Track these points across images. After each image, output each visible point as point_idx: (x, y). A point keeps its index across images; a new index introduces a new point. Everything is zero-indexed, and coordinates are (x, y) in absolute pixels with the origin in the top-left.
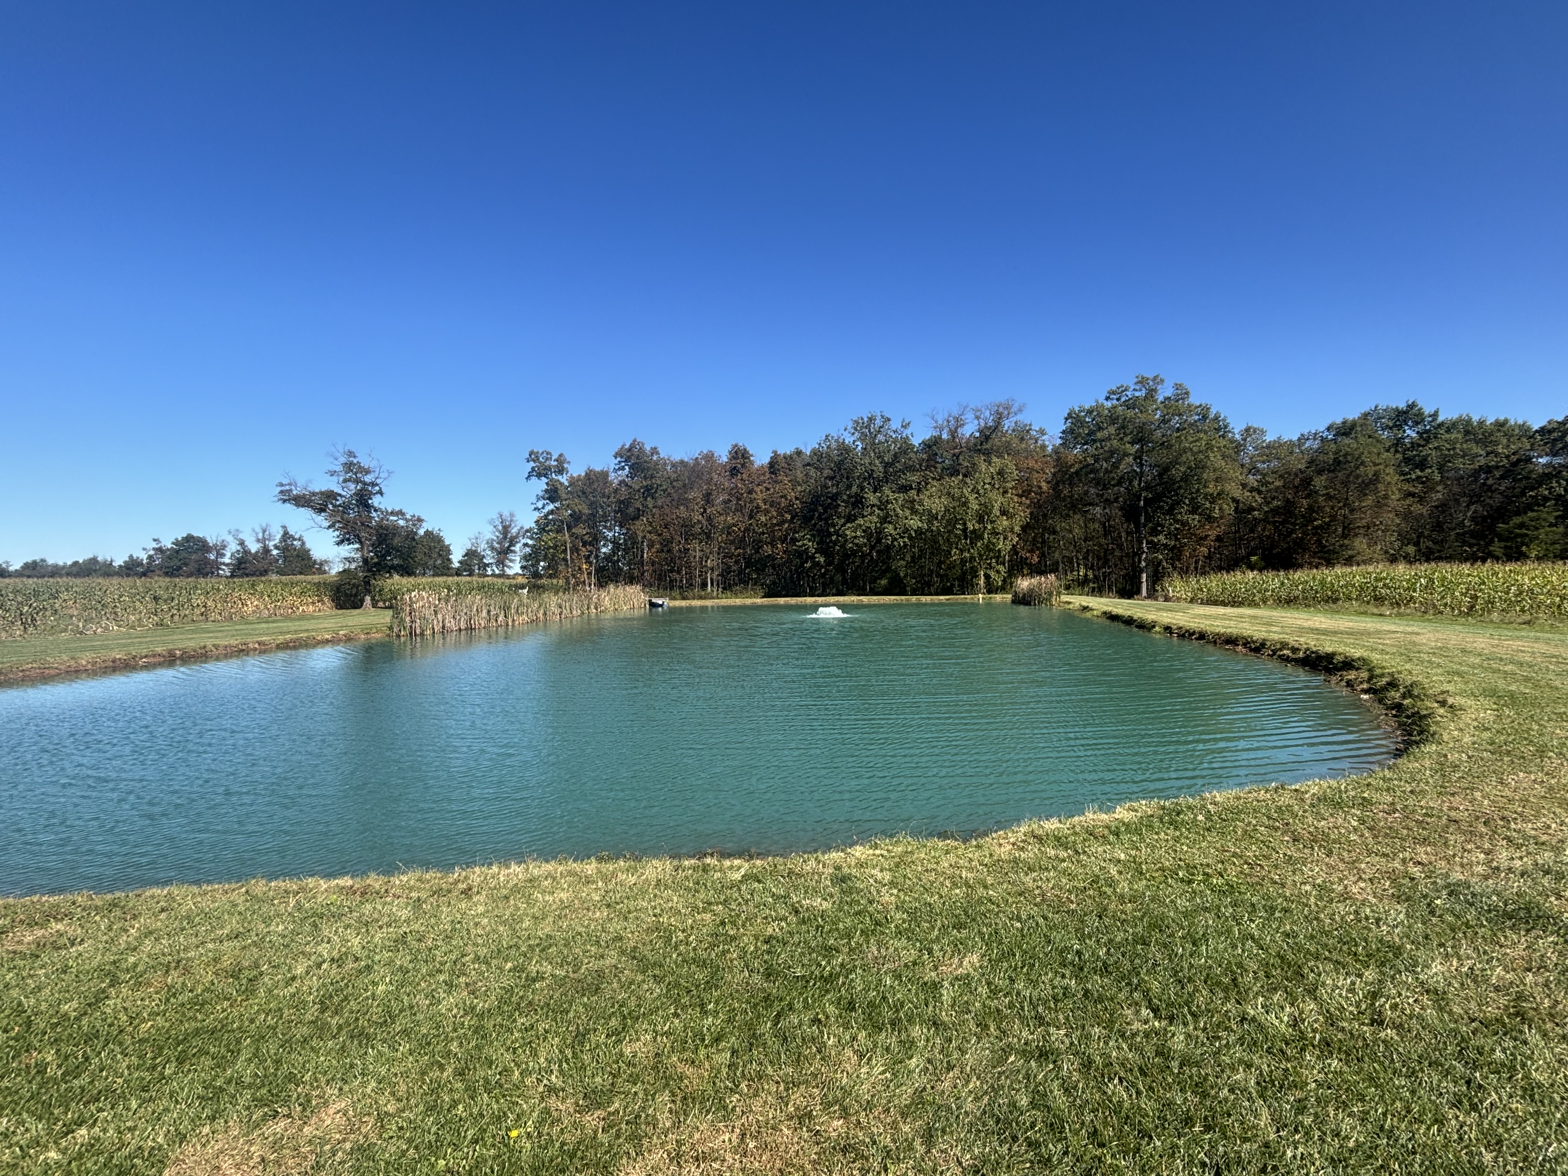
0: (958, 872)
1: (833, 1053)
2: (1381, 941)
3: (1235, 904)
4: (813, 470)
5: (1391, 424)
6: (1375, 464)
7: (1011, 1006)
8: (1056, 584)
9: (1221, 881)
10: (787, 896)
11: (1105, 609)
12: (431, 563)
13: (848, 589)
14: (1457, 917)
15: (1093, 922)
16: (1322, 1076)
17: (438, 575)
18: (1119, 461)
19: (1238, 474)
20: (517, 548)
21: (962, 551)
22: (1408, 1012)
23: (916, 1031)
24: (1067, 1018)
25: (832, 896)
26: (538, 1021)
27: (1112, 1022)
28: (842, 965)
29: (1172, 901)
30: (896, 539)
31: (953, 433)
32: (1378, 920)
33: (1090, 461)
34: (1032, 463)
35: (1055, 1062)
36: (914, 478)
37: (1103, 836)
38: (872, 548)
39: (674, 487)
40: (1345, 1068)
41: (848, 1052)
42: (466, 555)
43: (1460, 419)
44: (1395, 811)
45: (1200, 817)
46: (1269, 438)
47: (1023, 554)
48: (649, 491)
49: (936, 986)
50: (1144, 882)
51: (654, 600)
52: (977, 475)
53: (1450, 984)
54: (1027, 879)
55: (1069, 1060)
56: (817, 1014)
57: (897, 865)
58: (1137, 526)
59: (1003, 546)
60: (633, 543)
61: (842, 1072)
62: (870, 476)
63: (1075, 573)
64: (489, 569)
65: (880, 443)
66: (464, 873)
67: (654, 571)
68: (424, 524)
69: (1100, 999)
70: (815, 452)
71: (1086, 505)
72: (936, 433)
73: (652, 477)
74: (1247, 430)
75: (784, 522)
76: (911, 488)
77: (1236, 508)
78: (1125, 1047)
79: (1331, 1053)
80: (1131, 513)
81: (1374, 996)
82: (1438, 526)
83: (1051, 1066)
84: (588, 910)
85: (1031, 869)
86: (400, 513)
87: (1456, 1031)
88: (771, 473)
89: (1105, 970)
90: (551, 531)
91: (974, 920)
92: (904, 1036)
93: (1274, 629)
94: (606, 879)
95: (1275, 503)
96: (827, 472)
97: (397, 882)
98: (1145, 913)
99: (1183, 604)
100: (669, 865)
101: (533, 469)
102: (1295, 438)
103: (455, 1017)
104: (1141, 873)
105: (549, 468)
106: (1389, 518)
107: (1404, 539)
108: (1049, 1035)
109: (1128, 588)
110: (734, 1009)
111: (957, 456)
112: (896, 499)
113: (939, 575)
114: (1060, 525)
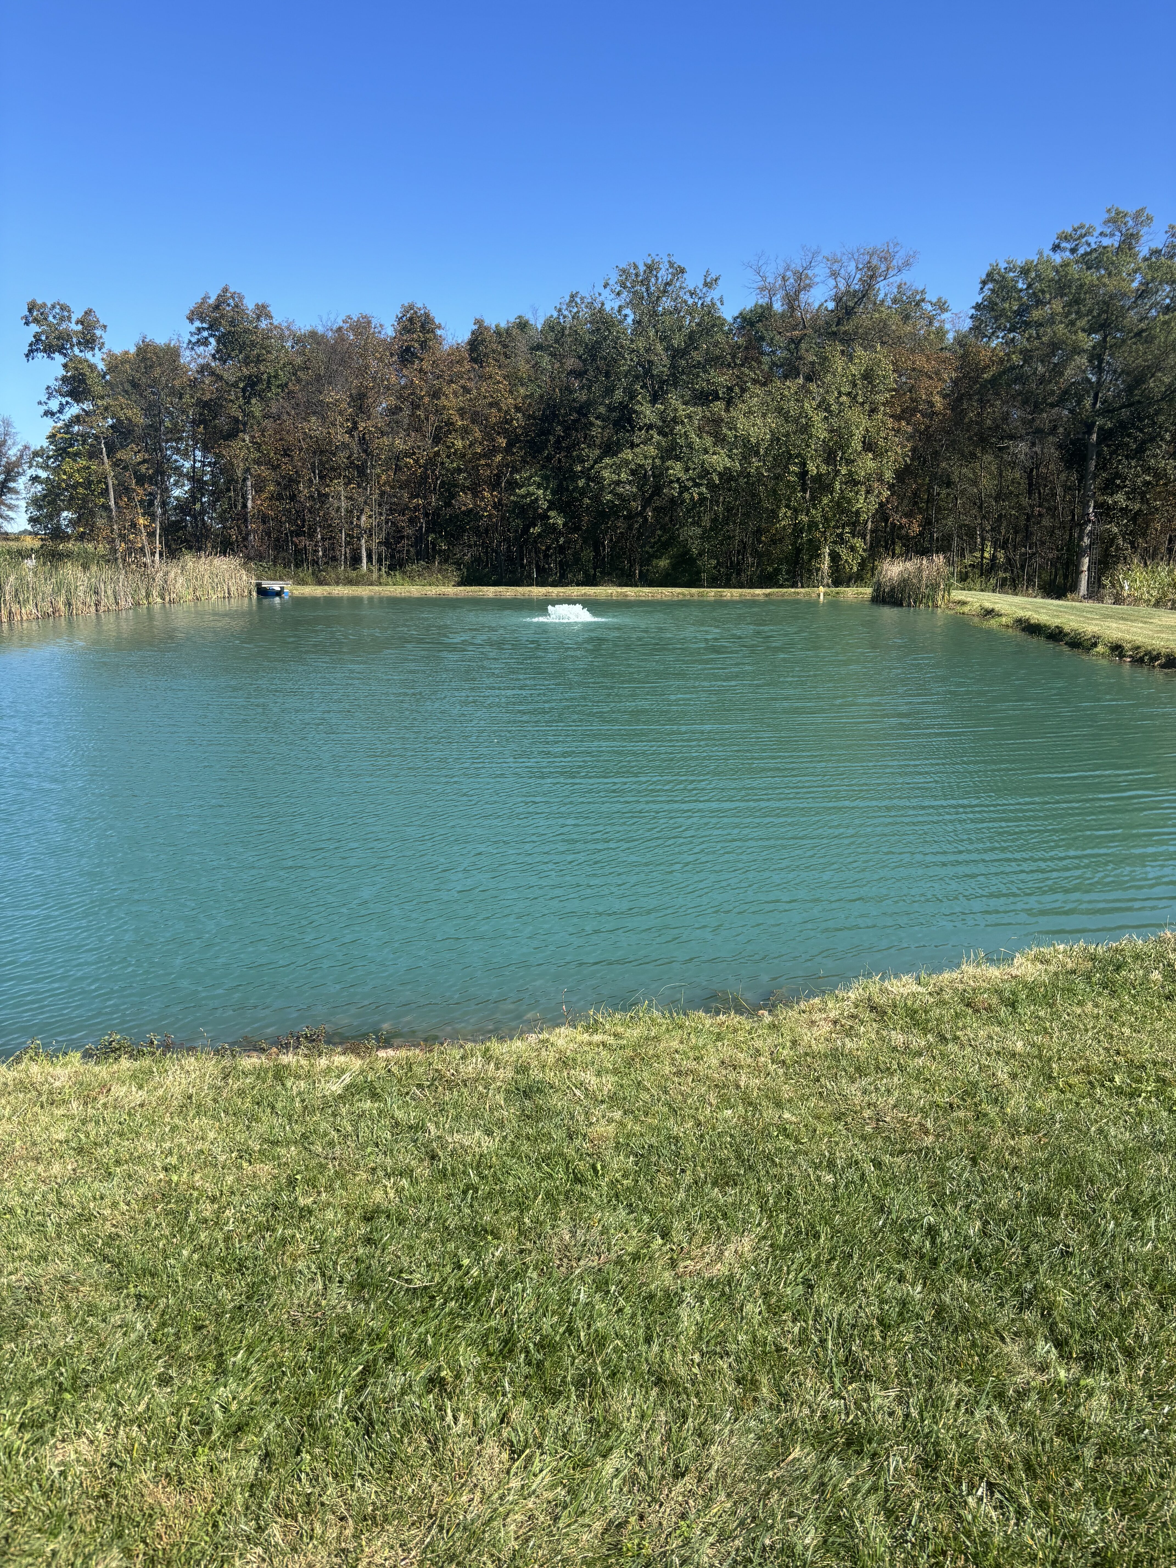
0: (732, 1076)
1: (460, 1450)
4: (547, 358)
7: (802, 1341)
8: (946, 570)
10: (420, 1127)
11: (1021, 614)
15: (961, 1170)
18: (1064, 363)
20: (21, 483)
21: (796, 511)
23: (623, 1399)
24: (902, 1365)
25: (502, 1125)
27: (984, 1371)
28: (501, 1263)
29: (1100, 1132)
30: (687, 489)
31: (791, 301)
33: (1017, 360)
34: (920, 361)
35: (874, 1455)
36: (722, 379)
37: (989, 1009)
38: (646, 503)
39: (299, 380)
41: (491, 1448)
47: (896, 519)
49: (670, 1301)
50: (1054, 1095)
51: (266, 584)
52: (829, 377)
54: (853, 1090)
55: (900, 1451)
56: (440, 1369)
57: (629, 1063)
58: (1083, 477)
59: (865, 505)
60: (228, 482)
62: (648, 372)
63: (978, 554)
69: (965, 1325)
70: (551, 326)
71: (1002, 439)
72: (763, 301)
73: (259, 360)
75: (494, 450)
76: (717, 398)
80: (1075, 454)
83: (866, 1465)
84: (38, 1160)
85: (861, 1071)
88: (474, 360)
89: (977, 1265)
90: (77, 454)
91: (752, 1169)
92: (598, 1410)
94: (88, 1096)
96: (571, 363)
98: (1052, 1154)
99: (1144, 609)
104: (1050, 1078)
108: (867, 1400)
109: (1059, 580)
110: (281, 1365)
111: (796, 342)
112: (689, 417)
113: (756, 554)
114: (959, 471)
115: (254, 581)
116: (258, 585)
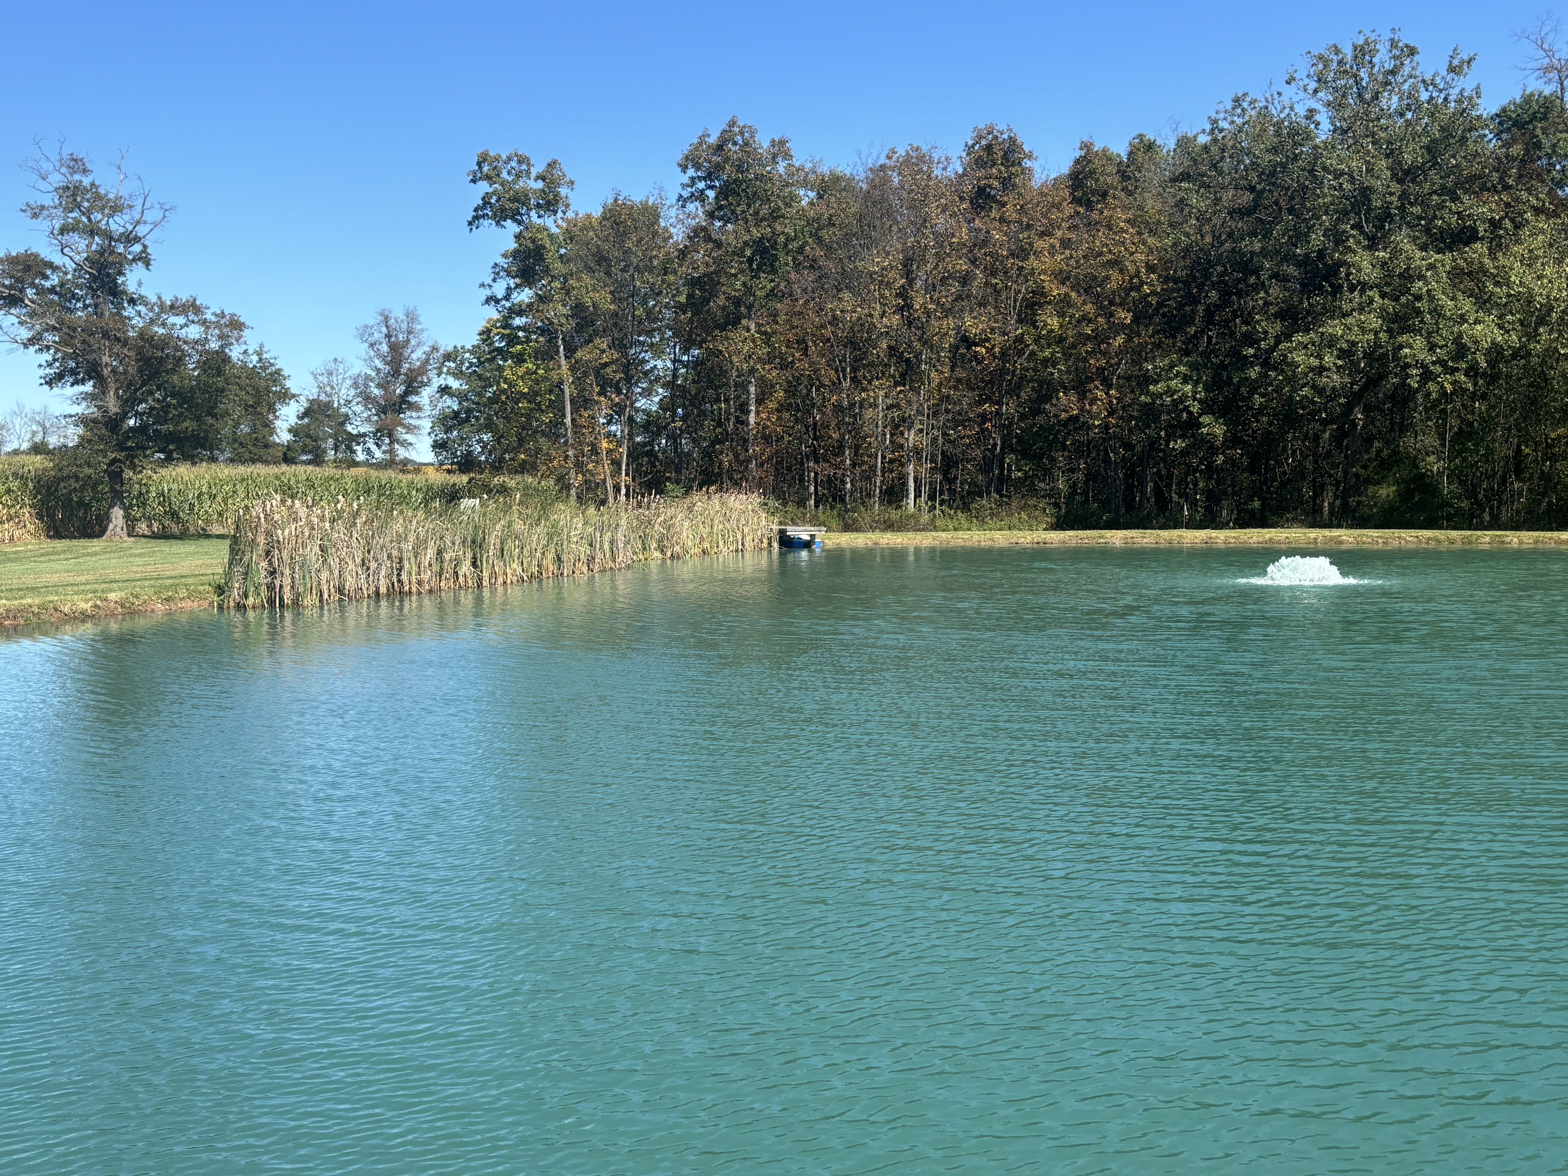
30: (1433, 377)
36: (1483, 209)
48: (764, 255)
51: (793, 531)
64: (359, 449)
65: (1388, 113)
67: (776, 458)
75: (1113, 330)
76: (1475, 238)
101: (486, 201)
105: (521, 199)
115: (776, 527)
116: (782, 533)
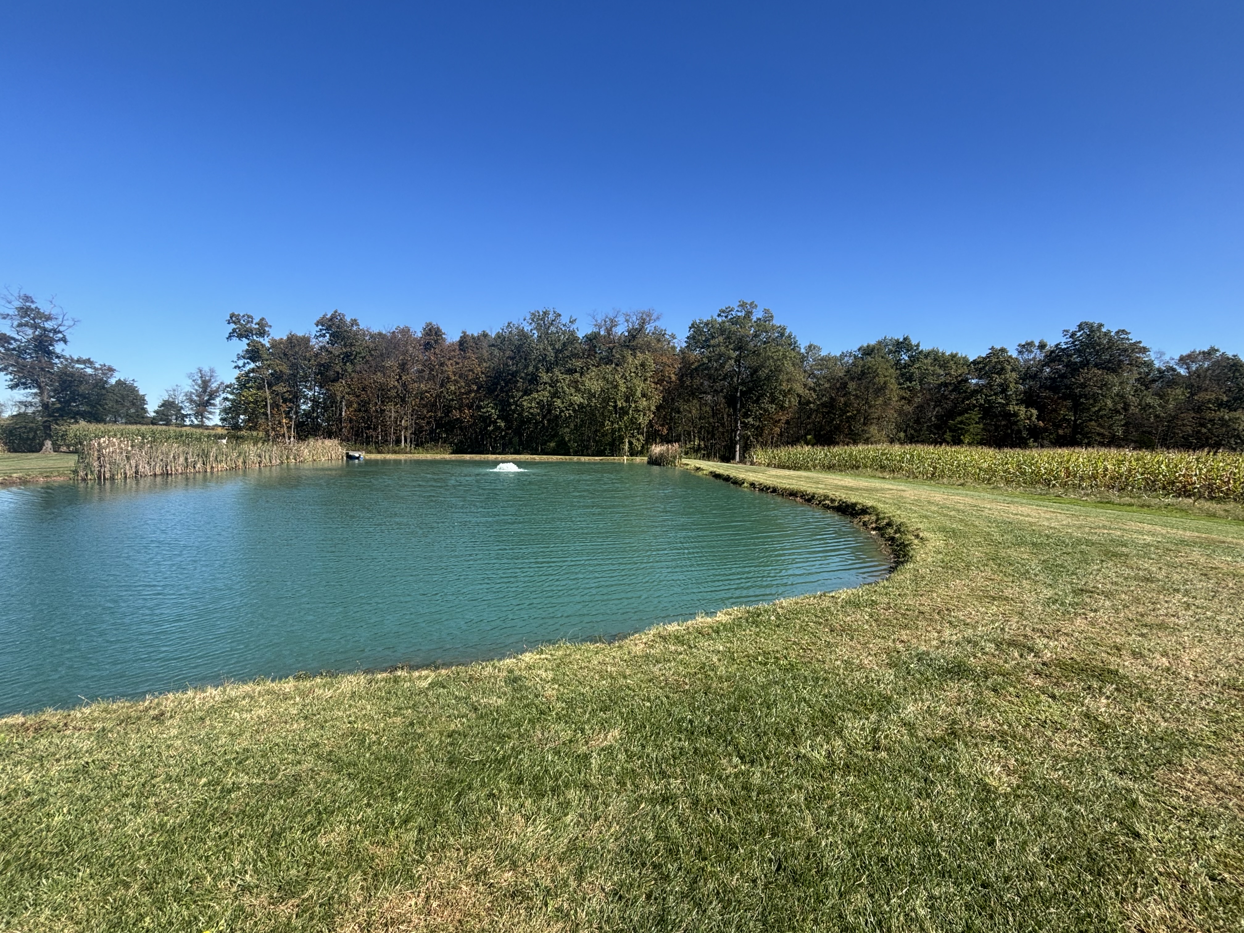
0: (604, 668)
1: (505, 819)
2: (880, 695)
3: (794, 678)
4: (497, 351)
5: (894, 349)
6: (885, 377)
7: (642, 766)
8: (679, 450)
9: (785, 662)
10: (468, 697)
11: (712, 469)
12: (123, 411)
13: (523, 449)
14: (922, 674)
15: (701, 697)
16: (844, 788)
17: (131, 423)
18: (725, 363)
19: (801, 377)
20: (217, 401)
21: (612, 423)
22: (894, 739)
23: (572, 794)
24: (682, 771)
25: (505, 694)
26: (233, 827)
27: (713, 769)
28: (513, 748)
29: (754, 679)
30: (563, 411)
31: (609, 331)
32: (879, 681)
33: (705, 360)
34: (665, 359)
35: (673, 804)
36: (579, 364)
37: (708, 634)
38: (544, 417)
39: (372, 355)
40: (858, 782)
41: (517, 817)
42: (163, 405)
43: (933, 351)
44: (890, 608)
45: (773, 618)
46: (823, 353)
47: (657, 427)
48: (347, 357)
49: (587, 757)
50: (736, 666)
51: (351, 453)
52: (626, 365)
53: (917, 718)
54: (656, 670)
55: (683, 801)
56: (493, 789)
57: (558, 666)
58: (735, 410)
59: (643, 421)
60: (332, 403)
61: (512, 833)
62: (544, 359)
63: (692, 443)
64: (187, 420)
65: (552, 333)
66: (156, 700)
67: (352, 428)
68: (116, 374)
69: (706, 754)
70: (499, 336)
71: (701, 393)
72: (596, 330)
73: (351, 345)
74: (810, 347)
75: (470, 391)
76: (576, 372)
77: (800, 401)
78: (721, 786)
79: (849, 772)
80: (731, 401)
81: (875, 731)
82: (917, 421)
83: (671, 807)
84: (286, 723)
85: (658, 662)
86: (88, 362)
87: (919, 748)
88: (461, 350)
89: (709, 732)
90: (251, 387)
91: (616, 703)
92: (561, 799)
93: (820, 486)
94: (303, 694)
95: (824, 399)
96: (508, 353)
97: (79, 715)
98: (736, 689)
99: (763, 468)
100: (363, 679)
101: (234, 330)
102: (838, 355)
103: (143, 836)
104: (734, 660)
105: (250, 331)
106: (891, 414)
107: (899, 428)
108: (669, 785)
109: (727, 455)
110: (421, 794)
111: (611, 349)
112: (563, 379)
113: (595, 441)
114: (684, 407)
115: (345, 452)
116: (347, 454)
